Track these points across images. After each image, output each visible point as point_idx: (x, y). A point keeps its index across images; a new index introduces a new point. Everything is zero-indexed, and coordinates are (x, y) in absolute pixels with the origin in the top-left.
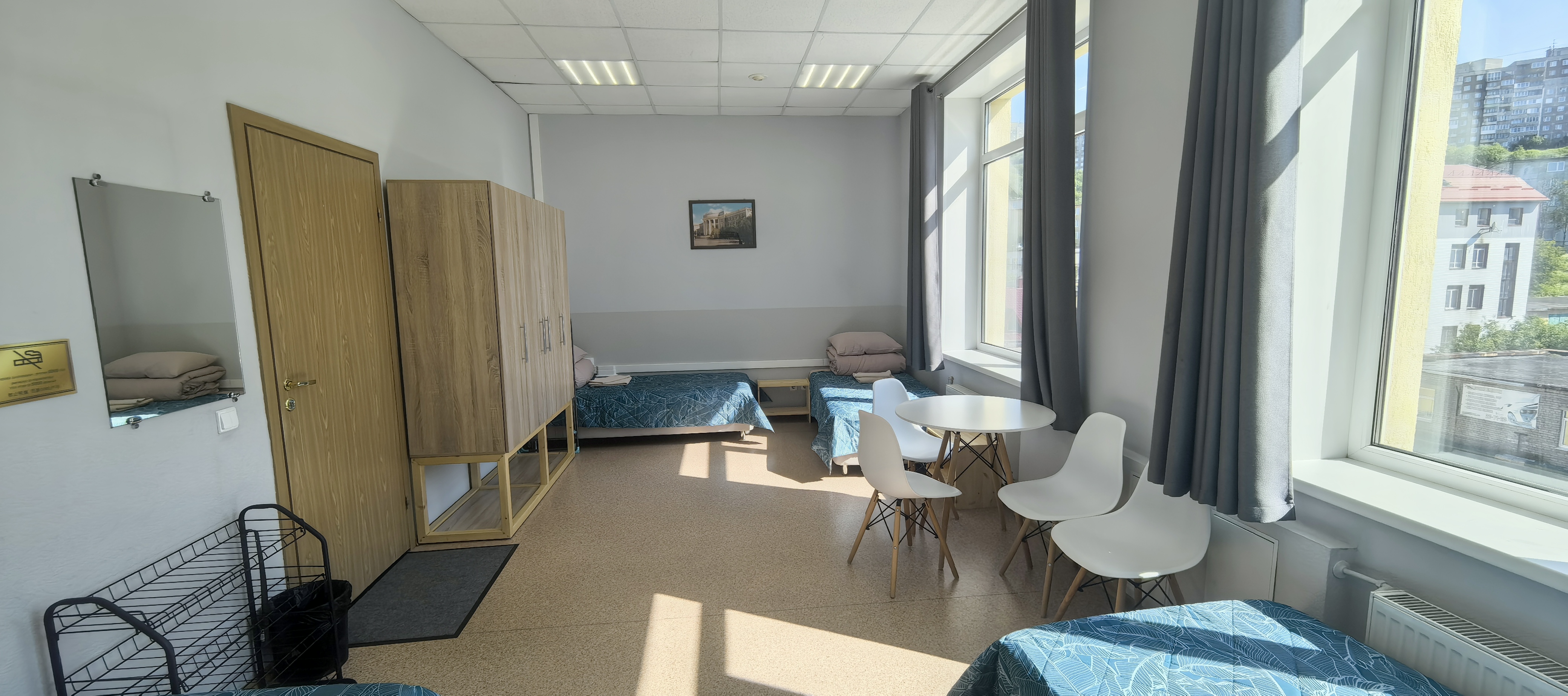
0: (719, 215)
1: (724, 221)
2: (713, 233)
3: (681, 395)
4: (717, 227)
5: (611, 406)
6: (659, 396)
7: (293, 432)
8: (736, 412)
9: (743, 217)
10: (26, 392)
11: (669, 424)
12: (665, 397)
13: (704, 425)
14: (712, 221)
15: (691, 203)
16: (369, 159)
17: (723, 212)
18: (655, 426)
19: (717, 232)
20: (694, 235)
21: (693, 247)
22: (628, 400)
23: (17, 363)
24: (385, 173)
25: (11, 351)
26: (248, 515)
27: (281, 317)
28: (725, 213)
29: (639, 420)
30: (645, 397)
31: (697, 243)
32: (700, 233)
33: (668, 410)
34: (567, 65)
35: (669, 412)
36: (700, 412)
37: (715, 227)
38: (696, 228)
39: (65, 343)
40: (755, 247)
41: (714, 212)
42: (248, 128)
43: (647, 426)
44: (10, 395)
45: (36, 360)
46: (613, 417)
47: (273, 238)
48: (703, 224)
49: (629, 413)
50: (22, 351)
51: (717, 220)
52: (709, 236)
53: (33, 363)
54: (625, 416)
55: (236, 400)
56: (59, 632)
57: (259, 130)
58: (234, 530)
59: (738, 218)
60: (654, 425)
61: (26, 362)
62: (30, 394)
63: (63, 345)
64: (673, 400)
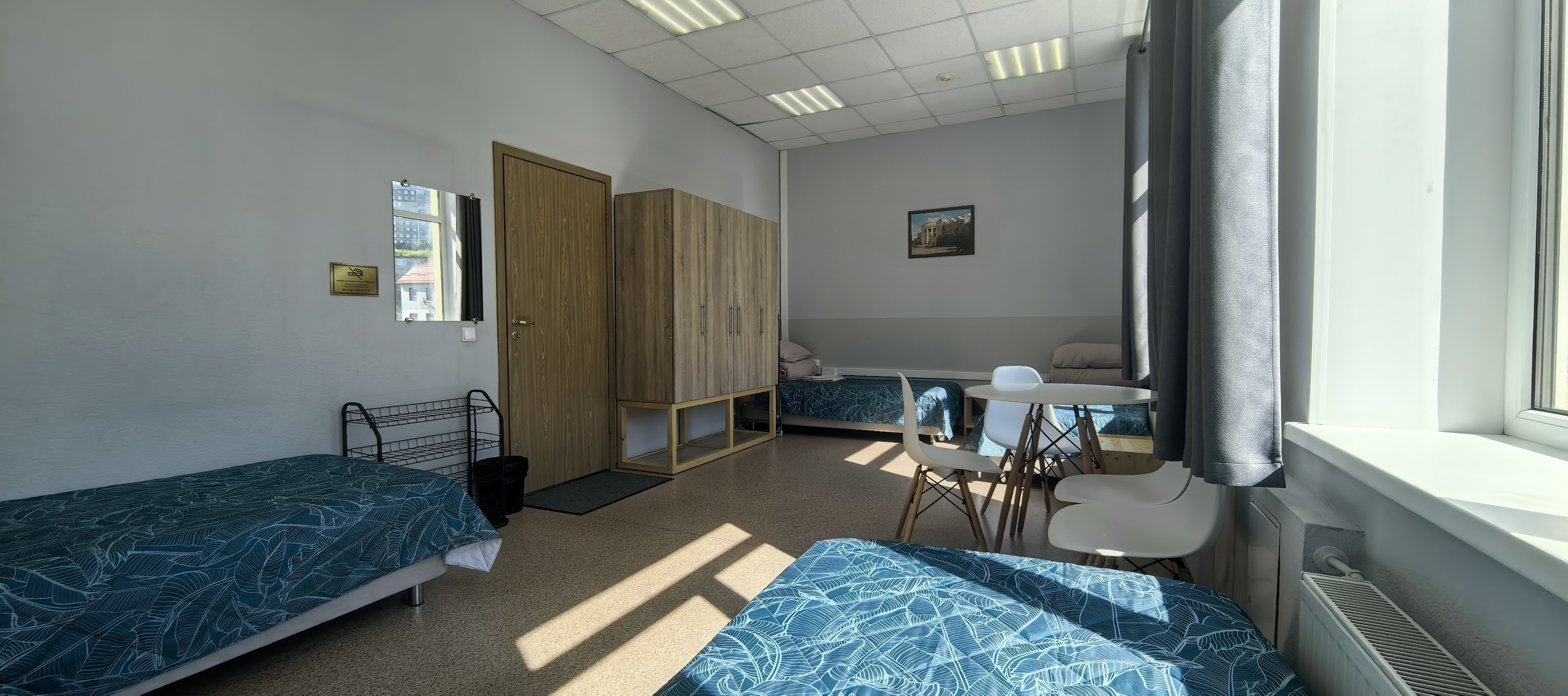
0: (937, 224)
1: (941, 229)
2: (930, 242)
3: (871, 392)
4: (934, 235)
5: (810, 397)
6: (852, 391)
7: (516, 355)
8: (924, 414)
9: (961, 224)
10: (352, 290)
11: (859, 419)
12: (856, 393)
13: (891, 423)
14: (930, 230)
15: (910, 213)
16: (605, 181)
17: (941, 220)
18: (847, 419)
19: (935, 240)
20: (912, 244)
21: (911, 256)
22: (825, 393)
23: (350, 274)
24: (616, 189)
25: (347, 267)
26: (473, 395)
27: (515, 277)
28: (943, 221)
29: (831, 411)
30: (839, 391)
31: (915, 251)
32: (918, 243)
33: (859, 406)
34: (775, 98)
35: (859, 407)
36: (887, 411)
37: (932, 236)
38: (914, 238)
39: (376, 268)
40: (974, 254)
41: (932, 221)
42: (505, 156)
43: (839, 419)
44: (344, 290)
45: (359, 274)
46: (811, 407)
47: (515, 226)
48: (921, 233)
49: (825, 404)
50: (353, 268)
51: (935, 228)
52: (926, 245)
53: (358, 276)
54: (821, 407)
55: (476, 323)
56: (348, 421)
57: (513, 158)
58: (461, 403)
59: (956, 225)
60: (845, 418)
61: (354, 274)
62: (354, 291)
63: (375, 269)
64: (864, 396)
